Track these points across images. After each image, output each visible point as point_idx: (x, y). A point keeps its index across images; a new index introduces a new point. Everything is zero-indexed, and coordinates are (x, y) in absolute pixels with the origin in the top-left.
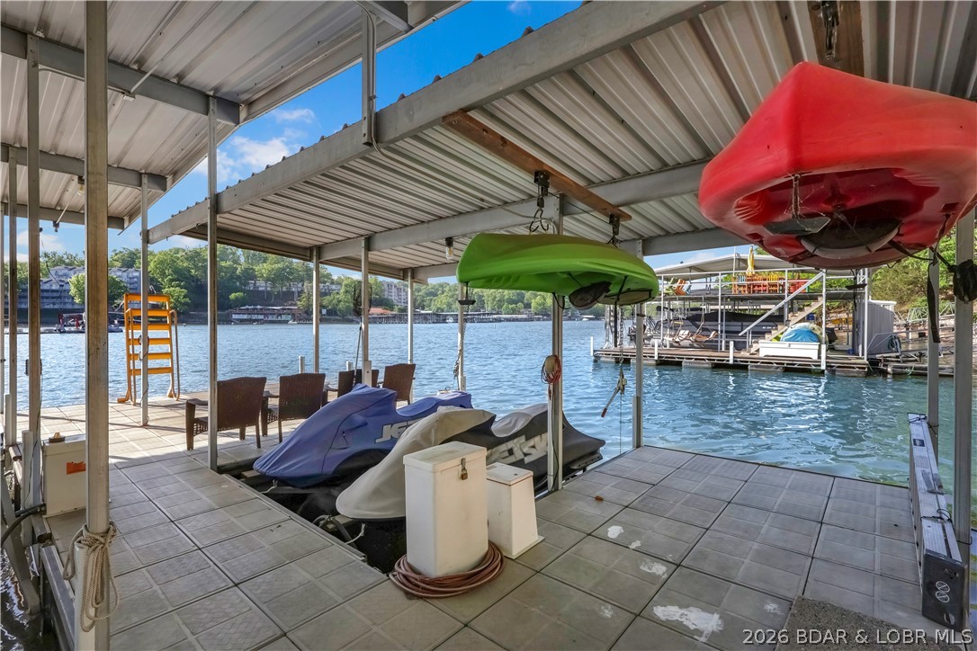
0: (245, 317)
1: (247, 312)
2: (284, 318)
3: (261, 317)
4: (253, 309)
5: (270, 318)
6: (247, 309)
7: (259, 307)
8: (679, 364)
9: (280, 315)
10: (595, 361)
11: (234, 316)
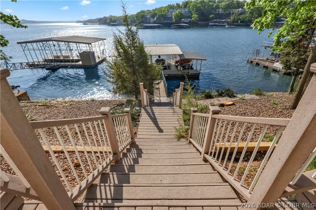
0: (213, 24)
1: (214, 22)
2: (225, 24)
3: (218, 24)
4: (216, 21)
5: (221, 24)
6: (214, 21)
7: (218, 20)
8: (259, 64)
9: (224, 23)
10: (248, 61)
11: (210, 24)
